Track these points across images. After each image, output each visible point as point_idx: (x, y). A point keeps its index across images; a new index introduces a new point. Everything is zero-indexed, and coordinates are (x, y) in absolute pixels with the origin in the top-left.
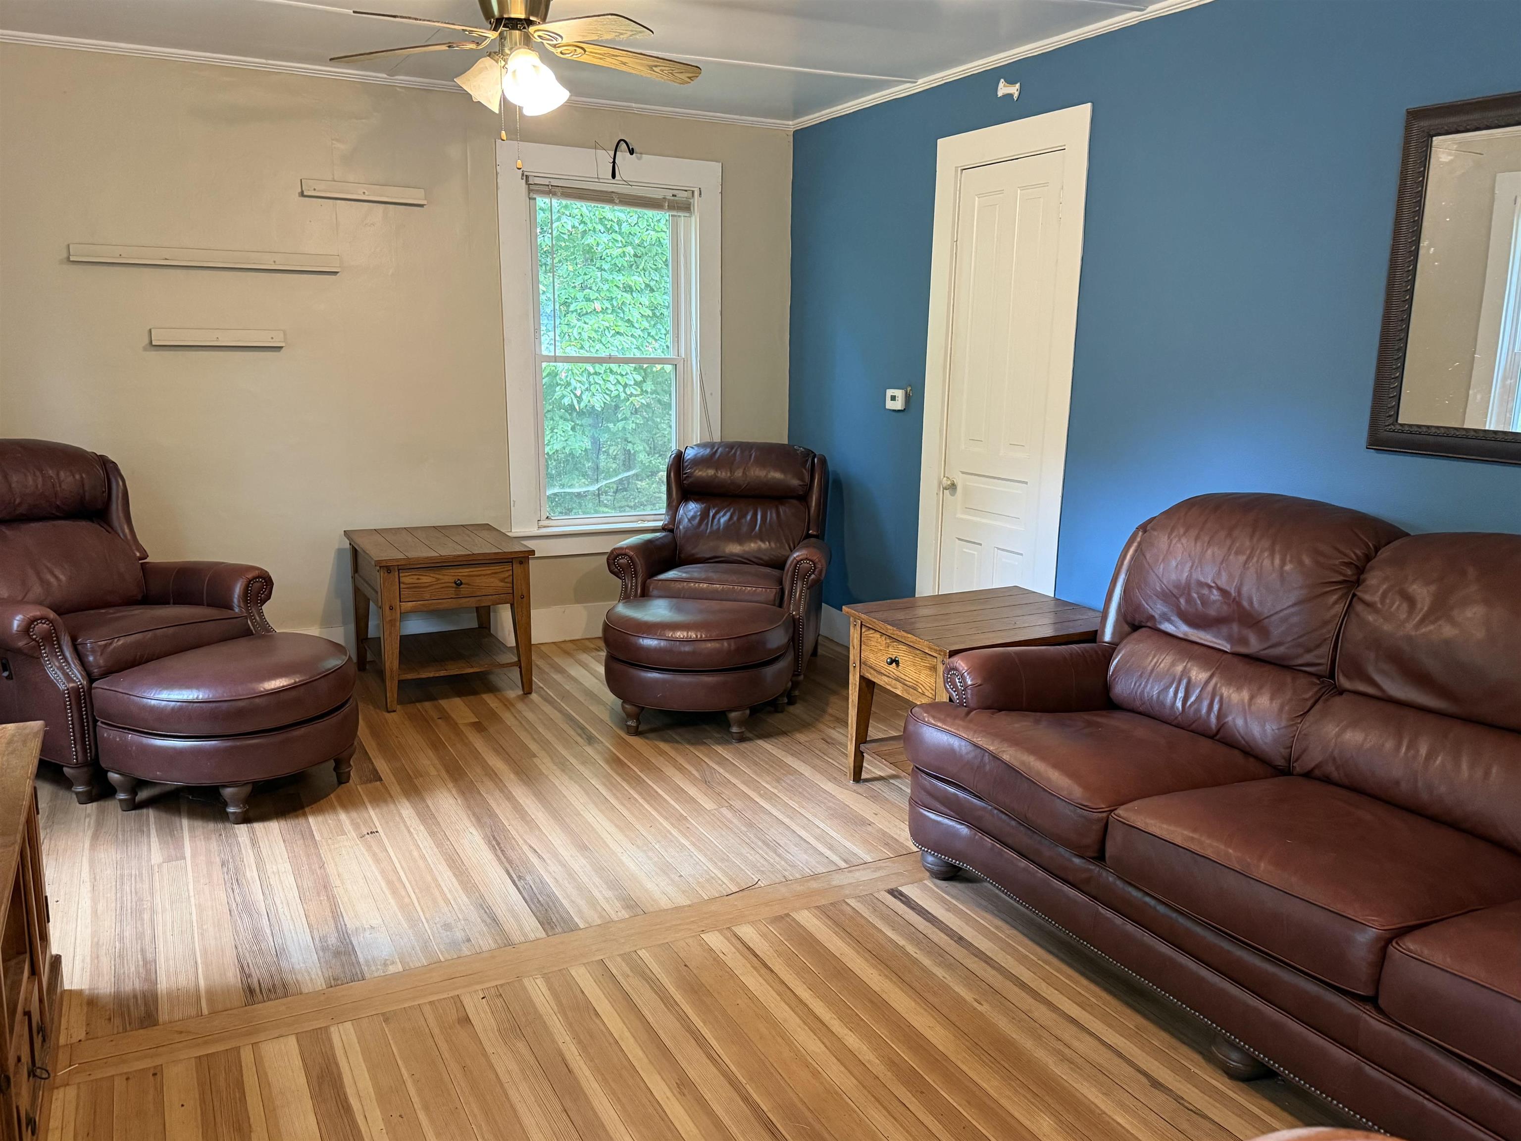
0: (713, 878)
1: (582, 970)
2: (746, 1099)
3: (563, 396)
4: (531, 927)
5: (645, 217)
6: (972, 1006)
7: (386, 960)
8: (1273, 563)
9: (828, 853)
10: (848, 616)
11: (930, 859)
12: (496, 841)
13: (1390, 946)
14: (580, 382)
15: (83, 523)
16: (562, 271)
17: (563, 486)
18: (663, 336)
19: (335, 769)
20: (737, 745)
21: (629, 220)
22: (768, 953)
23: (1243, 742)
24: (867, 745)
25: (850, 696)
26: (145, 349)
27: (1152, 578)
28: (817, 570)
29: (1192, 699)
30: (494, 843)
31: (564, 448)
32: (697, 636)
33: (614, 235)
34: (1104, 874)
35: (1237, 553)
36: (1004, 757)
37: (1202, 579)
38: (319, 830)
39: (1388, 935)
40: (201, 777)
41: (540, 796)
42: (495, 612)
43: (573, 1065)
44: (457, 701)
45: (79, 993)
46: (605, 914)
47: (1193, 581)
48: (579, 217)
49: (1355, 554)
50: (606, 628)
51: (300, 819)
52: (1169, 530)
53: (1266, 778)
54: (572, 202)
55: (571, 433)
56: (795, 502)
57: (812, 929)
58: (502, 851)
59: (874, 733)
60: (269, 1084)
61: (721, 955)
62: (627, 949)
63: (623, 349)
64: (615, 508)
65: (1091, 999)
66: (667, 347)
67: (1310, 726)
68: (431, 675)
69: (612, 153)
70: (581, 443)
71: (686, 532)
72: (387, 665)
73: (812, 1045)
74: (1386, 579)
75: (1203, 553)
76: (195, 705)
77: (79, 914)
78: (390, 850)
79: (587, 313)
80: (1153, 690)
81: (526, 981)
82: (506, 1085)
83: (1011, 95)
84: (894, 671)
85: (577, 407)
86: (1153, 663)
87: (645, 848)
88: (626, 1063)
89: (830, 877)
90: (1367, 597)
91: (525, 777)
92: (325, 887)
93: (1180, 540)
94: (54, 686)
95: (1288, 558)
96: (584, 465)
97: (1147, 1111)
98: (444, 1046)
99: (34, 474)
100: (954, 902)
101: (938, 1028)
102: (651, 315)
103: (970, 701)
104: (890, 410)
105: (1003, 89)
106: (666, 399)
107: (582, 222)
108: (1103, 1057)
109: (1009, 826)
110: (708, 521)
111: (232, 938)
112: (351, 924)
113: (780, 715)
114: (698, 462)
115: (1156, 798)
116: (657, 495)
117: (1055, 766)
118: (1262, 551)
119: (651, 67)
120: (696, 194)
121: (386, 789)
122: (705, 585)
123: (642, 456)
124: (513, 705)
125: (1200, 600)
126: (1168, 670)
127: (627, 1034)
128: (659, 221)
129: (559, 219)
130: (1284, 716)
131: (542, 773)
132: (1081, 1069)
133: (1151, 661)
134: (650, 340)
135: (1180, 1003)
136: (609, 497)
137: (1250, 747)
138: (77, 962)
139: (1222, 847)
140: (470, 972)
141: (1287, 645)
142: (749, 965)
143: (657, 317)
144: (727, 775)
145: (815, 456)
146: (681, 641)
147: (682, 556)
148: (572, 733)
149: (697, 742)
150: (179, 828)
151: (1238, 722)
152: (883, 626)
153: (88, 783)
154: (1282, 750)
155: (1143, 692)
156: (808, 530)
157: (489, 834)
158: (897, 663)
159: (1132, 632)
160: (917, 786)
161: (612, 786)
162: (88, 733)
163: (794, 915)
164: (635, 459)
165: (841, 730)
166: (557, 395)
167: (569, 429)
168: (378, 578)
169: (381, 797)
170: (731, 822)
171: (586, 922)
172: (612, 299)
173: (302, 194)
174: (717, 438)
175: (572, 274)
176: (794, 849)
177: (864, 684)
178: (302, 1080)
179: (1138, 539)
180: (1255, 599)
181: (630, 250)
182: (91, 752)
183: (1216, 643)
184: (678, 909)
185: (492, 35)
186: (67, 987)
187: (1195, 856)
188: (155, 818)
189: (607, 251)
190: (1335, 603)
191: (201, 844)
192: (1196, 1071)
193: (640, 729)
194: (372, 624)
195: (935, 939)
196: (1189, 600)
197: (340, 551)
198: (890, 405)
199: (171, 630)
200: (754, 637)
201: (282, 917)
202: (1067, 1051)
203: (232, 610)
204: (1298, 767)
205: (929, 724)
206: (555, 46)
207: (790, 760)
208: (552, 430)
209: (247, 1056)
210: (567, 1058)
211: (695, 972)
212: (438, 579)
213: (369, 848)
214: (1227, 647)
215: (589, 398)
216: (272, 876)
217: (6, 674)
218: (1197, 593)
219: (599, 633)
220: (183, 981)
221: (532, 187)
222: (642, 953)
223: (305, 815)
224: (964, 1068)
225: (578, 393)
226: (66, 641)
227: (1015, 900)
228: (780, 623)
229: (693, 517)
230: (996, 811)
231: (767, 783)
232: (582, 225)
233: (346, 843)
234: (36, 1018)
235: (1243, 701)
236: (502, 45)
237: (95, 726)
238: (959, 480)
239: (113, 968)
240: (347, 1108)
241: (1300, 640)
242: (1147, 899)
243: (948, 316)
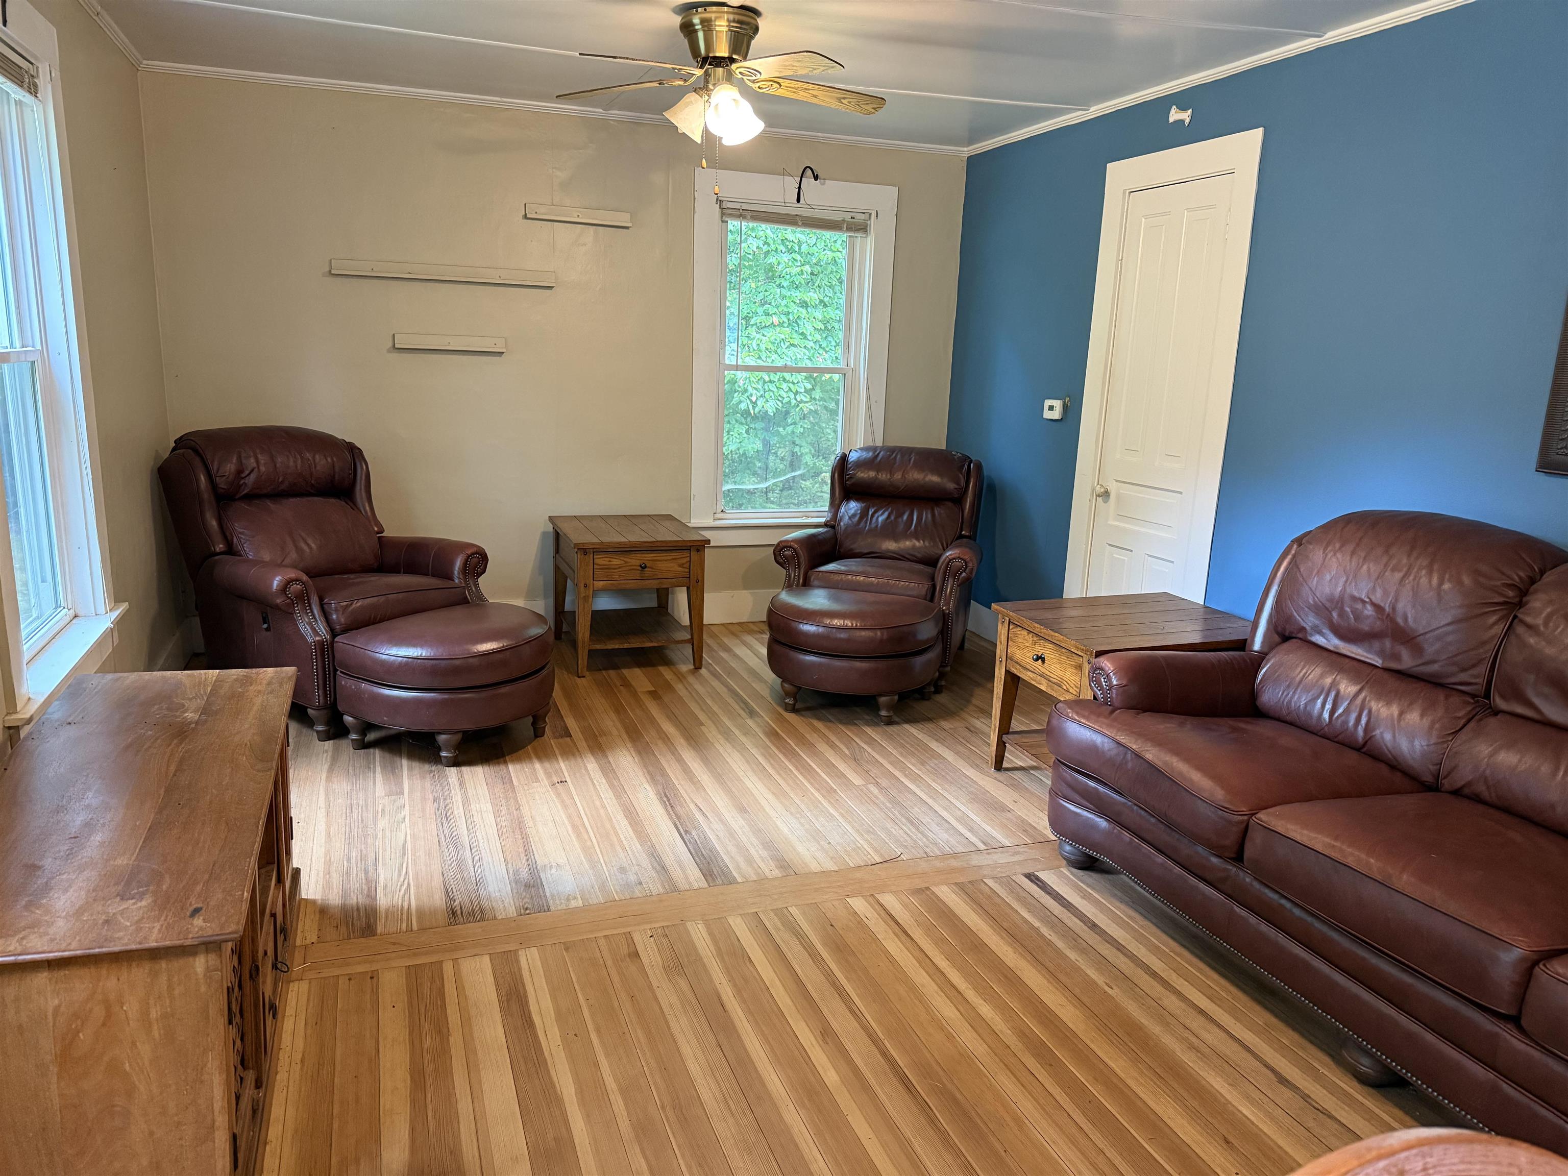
0: (859, 848)
1: (739, 920)
2: (884, 1054)
3: (741, 402)
4: (694, 876)
5: (823, 238)
6: (1104, 990)
7: (569, 895)
8: (1430, 581)
9: (968, 835)
10: (997, 613)
11: (1068, 848)
12: (667, 797)
13: (1537, 967)
14: (756, 389)
15: (333, 500)
16: (745, 288)
17: (735, 483)
18: (833, 348)
19: (533, 724)
20: (885, 727)
21: (809, 241)
22: (909, 922)
23: (1390, 756)
24: (1010, 736)
25: (995, 689)
26: (389, 351)
27: (1305, 591)
28: (968, 569)
29: (1340, 711)
30: (665, 799)
31: (738, 449)
32: (852, 624)
33: (794, 255)
34: (1241, 874)
35: (1393, 570)
36: (1147, 756)
37: (1356, 594)
38: (517, 777)
39: (1535, 957)
40: (420, 725)
41: (706, 762)
42: (673, 594)
43: (729, 1006)
44: (637, 671)
45: (314, 902)
46: (761, 872)
47: (1346, 596)
48: (763, 238)
49: (1518, 575)
50: (770, 612)
51: (501, 766)
52: (1324, 545)
53: (1412, 792)
54: (758, 224)
55: (745, 435)
56: (950, 504)
57: (951, 904)
58: (672, 807)
59: (1015, 725)
60: (466, 997)
61: (865, 920)
62: (779, 905)
63: (796, 359)
64: (780, 505)
65: (1221, 992)
66: (837, 358)
67: (1460, 745)
68: (617, 647)
69: (798, 179)
70: (754, 445)
71: (846, 528)
72: (580, 636)
73: (948, 1011)
74: (1551, 602)
75: (1359, 567)
76: (419, 661)
77: (316, 834)
78: (576, 798)
79: (765, 327)
80: (1300, 700)
81: (689, 924)
82: (668, 1017)
83: (1183, 121)
84: (1040, 667)
85: (752, 412)
86: (1302, 674)
87: (798, 816)
88: (776, 1009)
89: (969, 857)
90: (1529, 619)
91: (693, 743)
92: (519, 826)
93: (1335, 554)
94: (303, 638)
95: (1447, 576)
96: (755, 464)
97: (1272, 1105)
98: (616, 979)
99: (295, 457)
100: (1090, 891)
101: (1070, 1008)
102: (823, 328)
103: (1114, 701)
104: (1047, 419)
105: (1175, 115)
106: (832, 406)
107: (766, 243)
108: (1229, 1049)
109: (1149, 823)
110: (867, 520)
111: (440, 866)
112: (541, 861)
113: (927, 703)
114: (861, 464)
115: (1297, 804)
116: (819, 494)
117: (1199, 768)
118: (1420, 569)
119: (839, 100)
120: (873, 216)
121: (575, 744)
122: (862, 578)
123: (808, 459)
124: (685, 678)
125: (1352, 614)
126: (1317, 681)
127: (778, 982)
128: (835, 242)
129: (746, 239)
130: (1435, 733)
131: (708, 740)
132: (1208, 1059)
133: (1300, 672)
134: (821, 351)
135: (1311, 1005)
136: (776, 495)
137: (1397, 761)
138: (312, 876)
139: (1363, 856)
140: (640, 912)
141: (1440, 664)
142: (890, 932)
143: (828, 330)
144: (877, 757)
145: (971, 461)
146: (838, 628)
147: (842, 550)
148: (737, 707)
149: (850, 723)
150: (399, 767)
151: (1386, 737)
152: (1031, 625)
153: (328, 723)
154: (1431, 767)
155: (1290, 701)
156: (961, 531)
157: (661, 791)
158: (1043, 660)
159: (1280, 644)
160: (1058, 778)
161: (768, 755)
162: (329, 681)
163: (934, 889)
164: (801, 461)
165: (983, 720)
166: (735, 401)
167: (744, 432)
168: (575, 558)
169: (570, 752)
170: (877, 798)
171: (743, 876)
172: (789, 313)
173: (525, 217)
174: (879, 443)
175: (754, 291)
176: (935, 828)
177: (1009, 678)
178: (494, 996)
179: (1293, 552)
180: (1409, 616)
181: (807, 268)
182: (330, 697)
183: (1367, 658)
184: (826, 873)
185: (699, 72)
186: (304, 896)
187: (1336, 863)
188: (380, 757)
189: (787, 269)
190: (1495, 623)
191: (418, 783)
192: (1326, 1073)
193: (797, 707)
194: (568, 599)
195: (1070, 924)
196: (1342, 614)
197: (544, 534)
198: (1047, 415)
199: (401, 595)
200: (905, 628)
201: (483, 851)
202: (1194, 1040)
203: (453, 581)
204: (1447, 784)
205: (1073, 720)
206: (753, 82)
207: (934, 745)
208: (728, 432)
209: (448, 968)
210: (723, 998)
211: (841, 932)
212: (626, 562)
213: (558, 795)
214: (1378, 662)
215: (763, 404)
216: (475, 814)
217: (265, 626)
218: (1351, 607)
219: (764, 618)
220: (399, 900)
221: (725, 211)
222: (793, 910)
223: (505, 762)
224: (1092, 1046)
225: (754, 399)
226: (315, 600)
227: (1151, 893)
228: (930, 617)
229: (854, 515)
230: (1135, 808)
231: (913, 765)
232: (766, 246)
233: (539, 789)
234: (279, 919)
235: (1392, 715)
236: (707, 81)
237: (335, 674)
238: (1113, 488)
239: (341, 883)
240: (531, 1024)
241: (1455, 659)
242: (1283, 901)
243: (1110, 333)
